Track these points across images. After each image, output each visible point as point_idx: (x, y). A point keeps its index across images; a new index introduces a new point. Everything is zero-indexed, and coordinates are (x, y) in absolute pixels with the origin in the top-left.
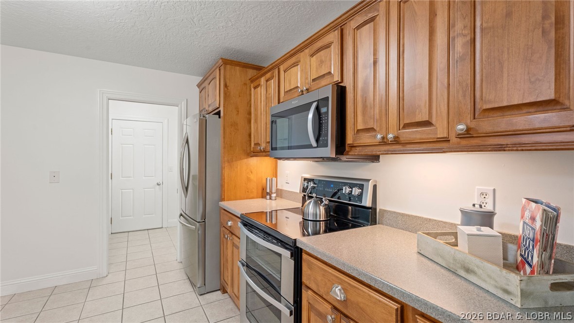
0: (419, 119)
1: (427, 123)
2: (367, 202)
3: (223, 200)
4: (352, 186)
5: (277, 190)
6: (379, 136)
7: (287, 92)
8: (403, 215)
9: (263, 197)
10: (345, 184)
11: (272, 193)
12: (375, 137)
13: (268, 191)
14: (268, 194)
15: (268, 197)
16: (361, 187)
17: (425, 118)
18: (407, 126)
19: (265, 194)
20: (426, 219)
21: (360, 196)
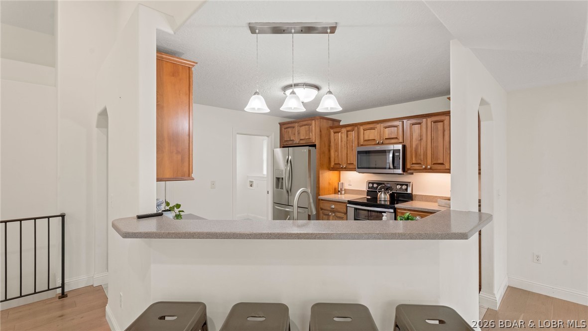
0: (439, 162)
1: (442, 164)
2: (409, 191)
3: (319, 195)
4: (402, 185)
5: (345, 189)
6: (424, 167)
7: (366, 140)
8: (425, 196)
9: (335, 193)
10: (398, 184)
11: (342, 191)
12: (422, 166)
13: (339, 190)
14: (339, 191)
15: (339, 193)
16: (407, 185)
17: (442, 162)
18: (434, 164)
19: (337, 191)
20: (435, 196)
21: (406, 190)
